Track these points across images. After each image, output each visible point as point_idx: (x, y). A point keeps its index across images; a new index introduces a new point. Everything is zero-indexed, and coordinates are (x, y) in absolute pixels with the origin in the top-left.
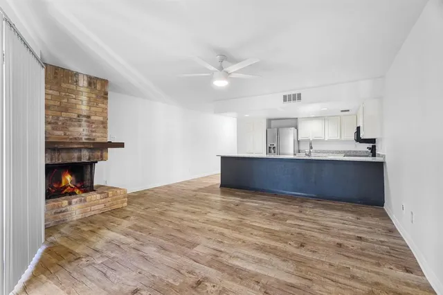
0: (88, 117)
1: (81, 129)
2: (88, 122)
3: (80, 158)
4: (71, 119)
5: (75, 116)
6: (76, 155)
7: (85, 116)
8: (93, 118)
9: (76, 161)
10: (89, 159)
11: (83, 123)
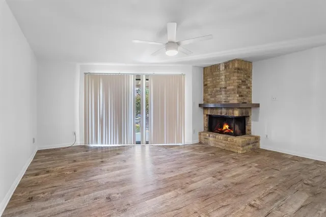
0: (225, 88)
1: (222, 96)
2: (225, 91)
3: (221, 113)
4: (217, 91)
5: (218, 89)
6: (219, 111)
7: (223, 88)
8: (228, 88)
9: (219, 114)
10: (226, 114)
11: (223, 93)
